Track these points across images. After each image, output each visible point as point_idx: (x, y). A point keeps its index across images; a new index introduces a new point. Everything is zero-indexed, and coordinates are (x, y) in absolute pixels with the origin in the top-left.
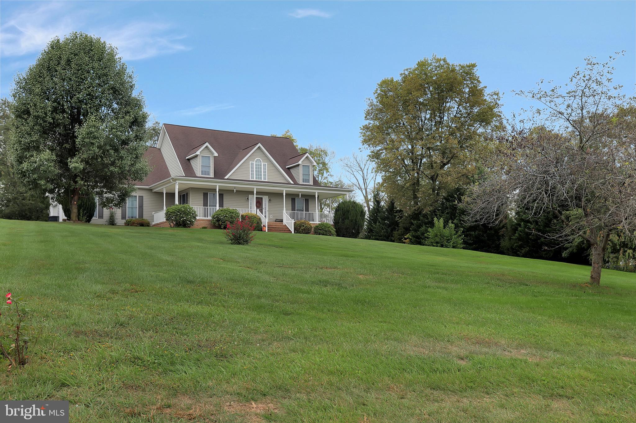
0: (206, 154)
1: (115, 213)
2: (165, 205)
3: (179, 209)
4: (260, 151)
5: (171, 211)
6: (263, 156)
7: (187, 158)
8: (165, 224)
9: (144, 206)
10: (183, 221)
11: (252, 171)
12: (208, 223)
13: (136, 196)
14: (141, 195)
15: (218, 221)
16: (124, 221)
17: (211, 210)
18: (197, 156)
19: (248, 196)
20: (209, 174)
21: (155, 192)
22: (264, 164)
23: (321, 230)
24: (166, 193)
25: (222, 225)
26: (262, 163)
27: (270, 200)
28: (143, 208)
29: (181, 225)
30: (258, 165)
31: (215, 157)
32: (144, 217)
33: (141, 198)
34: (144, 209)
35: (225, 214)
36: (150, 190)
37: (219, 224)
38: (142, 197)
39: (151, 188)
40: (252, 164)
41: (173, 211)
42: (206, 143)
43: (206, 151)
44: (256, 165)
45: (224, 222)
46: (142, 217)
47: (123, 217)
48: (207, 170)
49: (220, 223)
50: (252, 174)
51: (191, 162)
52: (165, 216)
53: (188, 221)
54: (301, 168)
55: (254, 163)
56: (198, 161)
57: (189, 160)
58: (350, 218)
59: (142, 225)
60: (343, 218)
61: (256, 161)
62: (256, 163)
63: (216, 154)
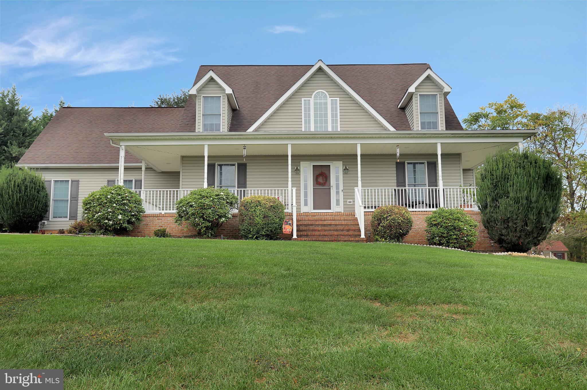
4: (321, 76)
6: (332, 85)
11: (308, 116)
22: (332, 101)
26: (329, 100)
30: (321, 104)
40: (307, 102)
44: (315, 104)
55: (312, 100)
58: (511, 195)
61: (316, 96)
62: (316, 101)
63: (229, 90)
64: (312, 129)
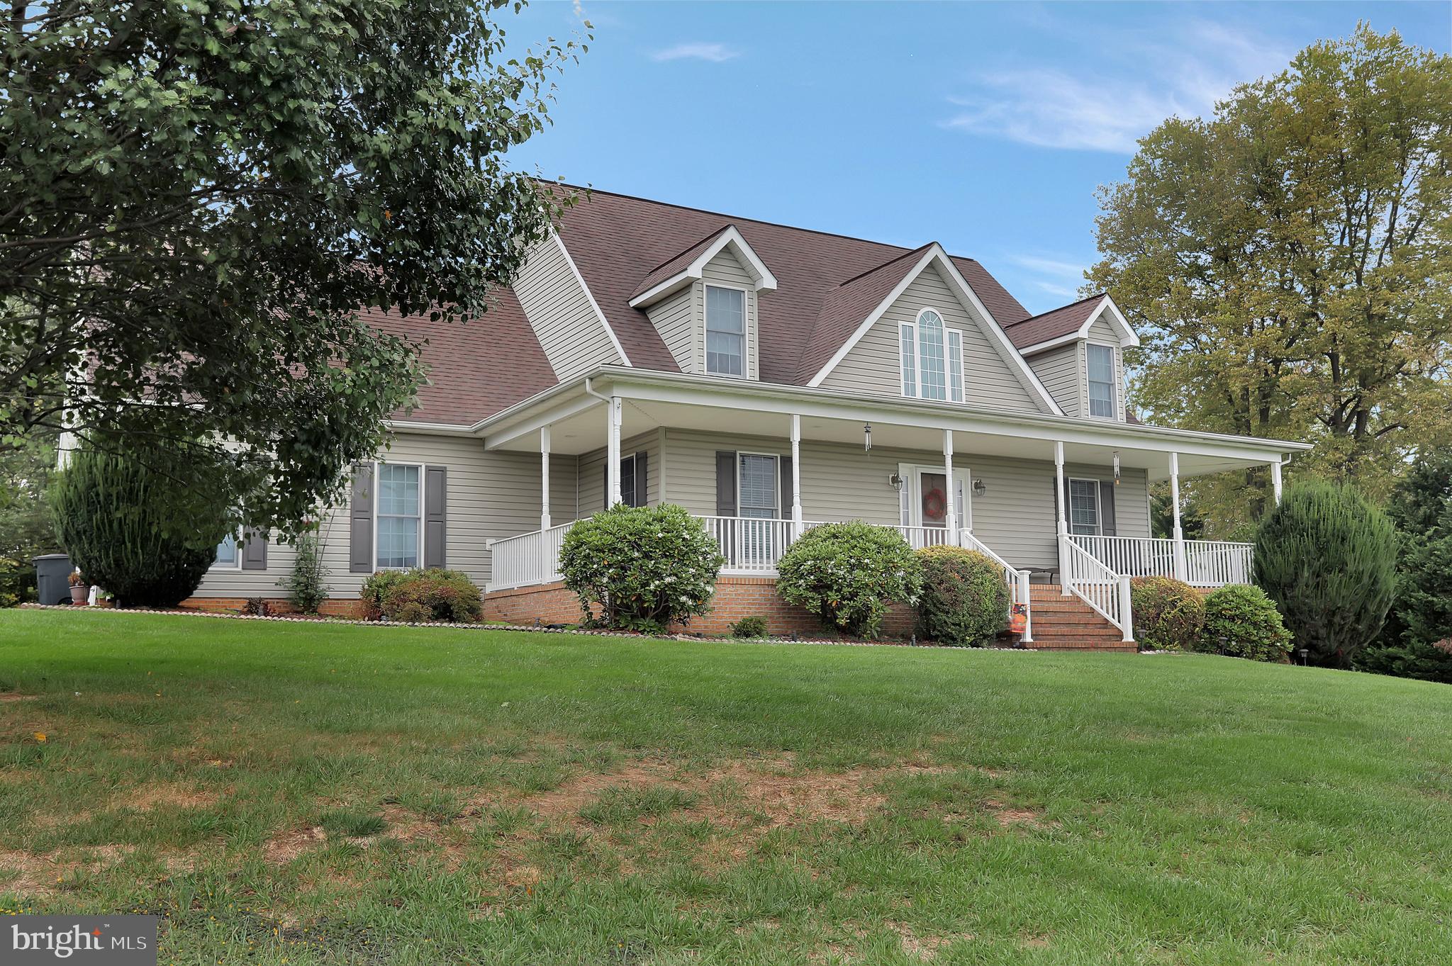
0: (727, 279)
1: (322, 541)
2: (546, 508)
3: (639, 534)
4: (936, 278)
5: (595, 539)
6: (948, 299)
7: (633, 303)
8: (548, 596)
9: (449, 510)
10: (661, 595)
11: (910, 361)
12: (757, 594)
13: (416, 468)
14: (436, 461)
15: (821, 586)
16: (360, 580)
17: (754, 528)
18: (686, 287)
19: (894, 467)
20: (738, 370)
21: (498, 452)
22: (951, 335)
23: (1232, 619)
24: (552, 457)
25: (840, 607)
26: (946, 331)
27: (977, 486)
28: (443, 522)
29: (644, 613)
30: (931, 338)
31: (764, 293)
32: (452, 565)
33: (437, 475)
34: (449, 524)
35: (857, 552)
36: (476, 442)
37: (824, 605)
38: (443, 470)
39: (481, 435)
40: (909, 332)
41: (609, 539)
42: (726, 228)
43: (727, 268)
44: (922, 337)
45: (853, 596)
46: (442, 563)
47: (359, 562)
48: (732, 352)
49: (833, 598)
50: (910, 376)
51: (656, 318)
52: (560, 565)
53: (685, 593)
54: (1081, 354)
55: (916, 326)
56: (694, 309)
57: (642, 310)
59: (444, 611)
60: (1317, 564)
61: (922, 320)
62: (923, 331)
63: (769, 282)
64: (919, 395)
